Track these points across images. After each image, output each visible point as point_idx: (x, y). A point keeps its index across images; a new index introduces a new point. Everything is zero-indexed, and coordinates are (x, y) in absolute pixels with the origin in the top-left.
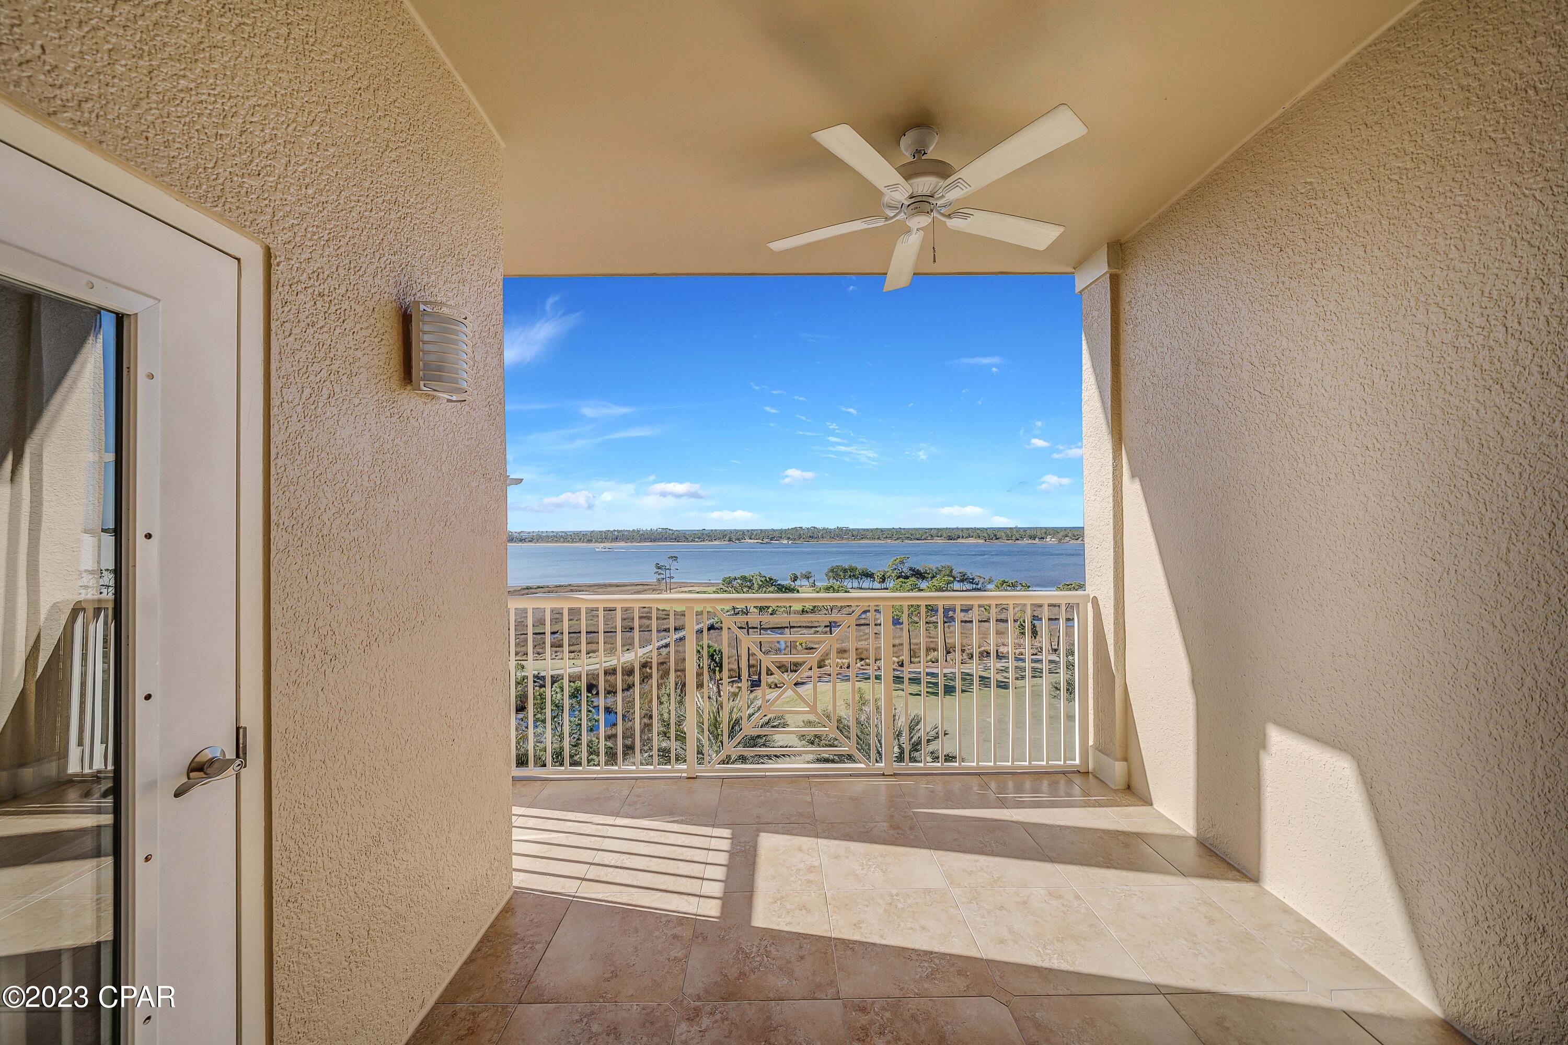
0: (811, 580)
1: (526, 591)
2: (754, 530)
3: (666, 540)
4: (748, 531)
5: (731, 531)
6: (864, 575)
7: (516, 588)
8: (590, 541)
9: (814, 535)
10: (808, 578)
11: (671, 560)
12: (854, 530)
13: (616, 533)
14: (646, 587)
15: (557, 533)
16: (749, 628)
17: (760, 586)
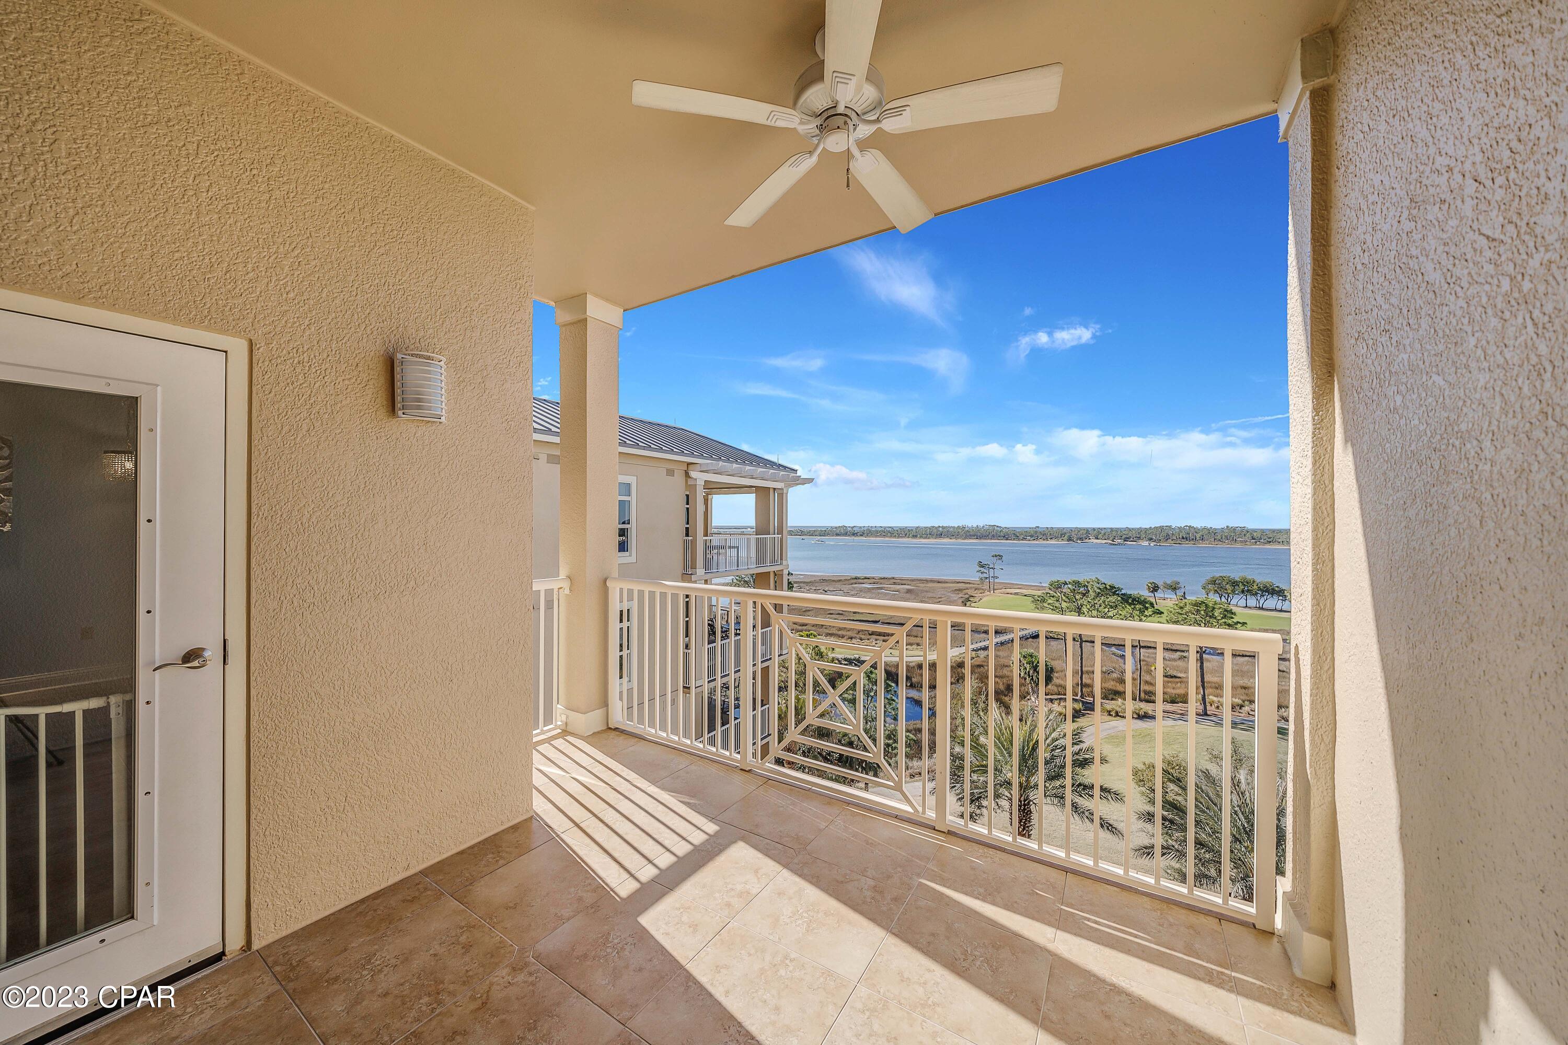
0: (1180, 593)
1: (855, 581)
2: (1101, 529)
3: (993, 537)
4: (1094, 529)
5: (1071, 530)
6: (1267, 591)
7: (847, 578)
8: (915, 536)
9: (1188, 536)
10: (1175, 589)
11: (995, 558)
12: (1255, 531)
13: (941, 529)
14: (968, 585)
15: (885, 528)
16: (1082, 642)
17: (1098, 595)
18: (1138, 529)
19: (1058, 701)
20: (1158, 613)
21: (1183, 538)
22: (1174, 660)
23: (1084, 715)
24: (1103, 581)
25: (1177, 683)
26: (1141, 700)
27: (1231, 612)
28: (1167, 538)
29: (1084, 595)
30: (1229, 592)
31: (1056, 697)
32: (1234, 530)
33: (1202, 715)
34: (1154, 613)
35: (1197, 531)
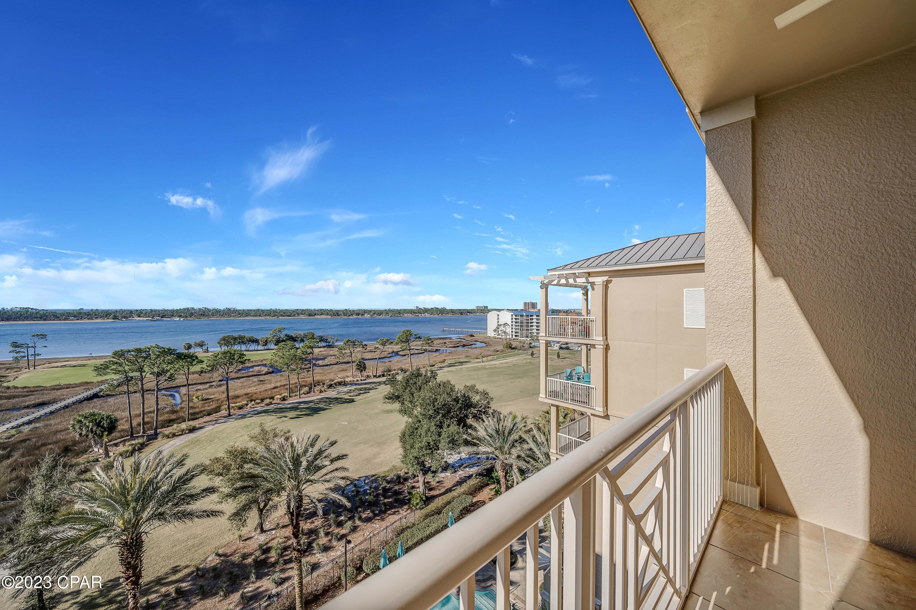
0: (205, 348)
4: (137, 310)
6: (251, 341)
9: (204, 313)
10: (202, 346)
11: (37, 338)
12: (240, 310)
17: (159, 356)
18: (171, 310)
19: (123, 443)
20: (200, 362)
21: (201, 315)
22: (206, 389)
23: (147, 445)
24: (162, 346)
25: (210, 402)
26: (189, 420)
27: (244, 355)
28: (191, 315)
29: (145, 358)
30: (232, 343)
31: (119, 440)
32: (229, 310)
33: (228, 417)
34: (198, 362)
35: (209, 310)
